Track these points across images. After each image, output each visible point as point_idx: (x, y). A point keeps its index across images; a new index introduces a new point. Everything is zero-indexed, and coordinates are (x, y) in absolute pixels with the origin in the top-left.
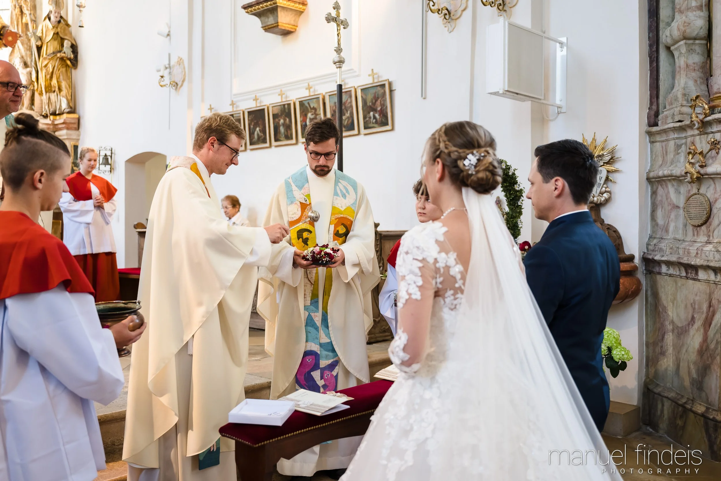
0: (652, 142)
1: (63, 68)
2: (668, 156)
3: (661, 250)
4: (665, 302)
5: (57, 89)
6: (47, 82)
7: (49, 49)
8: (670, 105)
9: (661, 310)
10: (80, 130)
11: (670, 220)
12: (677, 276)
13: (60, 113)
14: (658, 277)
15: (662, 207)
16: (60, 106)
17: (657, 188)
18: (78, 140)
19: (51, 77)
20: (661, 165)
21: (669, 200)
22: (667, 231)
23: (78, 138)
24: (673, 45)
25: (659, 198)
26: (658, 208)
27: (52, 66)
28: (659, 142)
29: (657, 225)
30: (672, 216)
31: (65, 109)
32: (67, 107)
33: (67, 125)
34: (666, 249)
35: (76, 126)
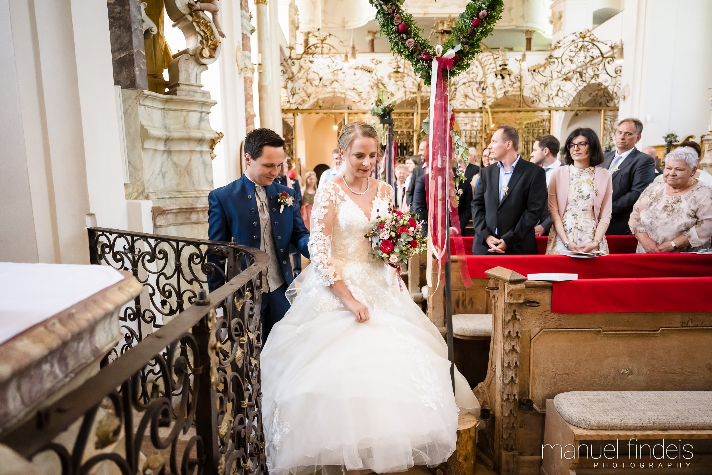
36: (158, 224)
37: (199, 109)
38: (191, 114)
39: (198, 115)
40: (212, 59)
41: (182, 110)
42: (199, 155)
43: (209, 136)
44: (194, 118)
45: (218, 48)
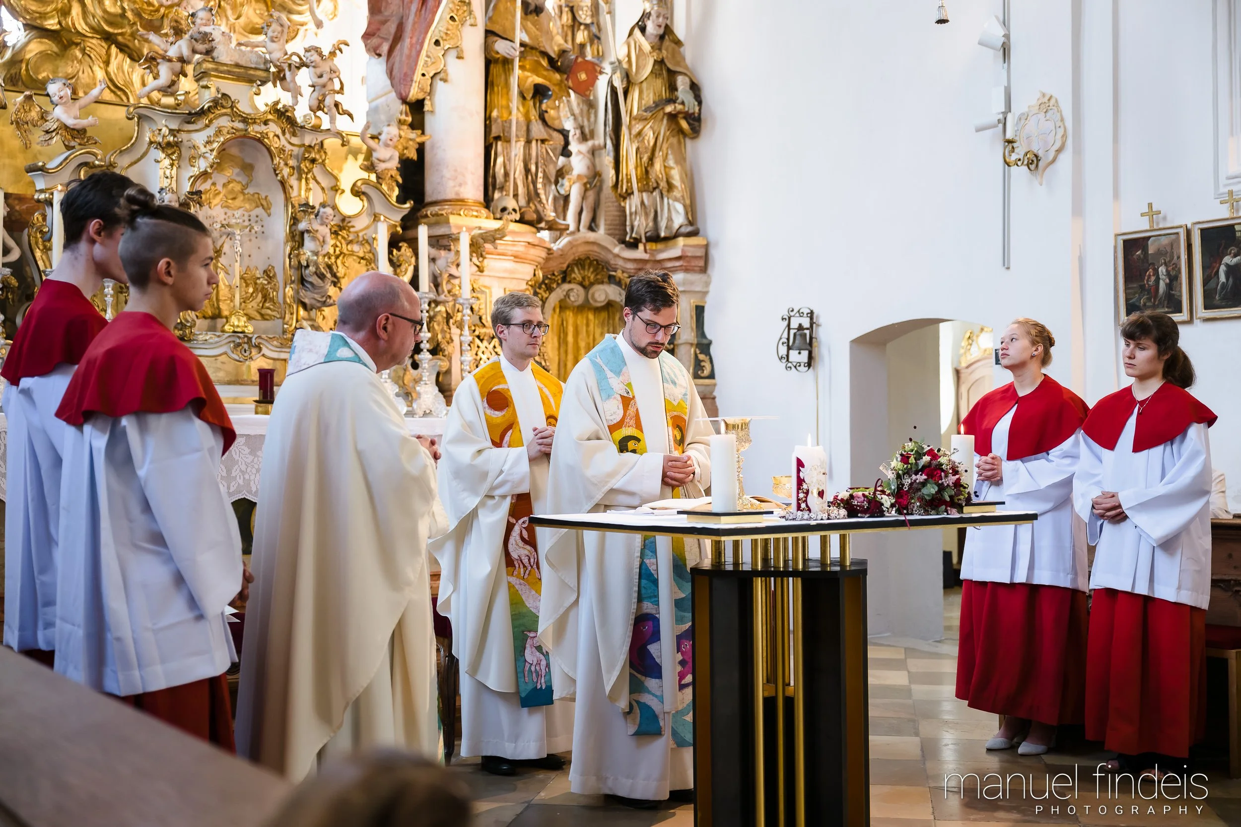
1: (673, 136)
5: (663, 184)
6: (639, 169)
7: (645, 96)
10: (709, 271)
13: (668, 235)
16: (670, 219)
18: (705, 293)
19: (651, 159)
23: (704, 290)
27: (654, 134)
31: (680, 227)
32: (686, 222)
33: (686, 263)
35: (701, 263)
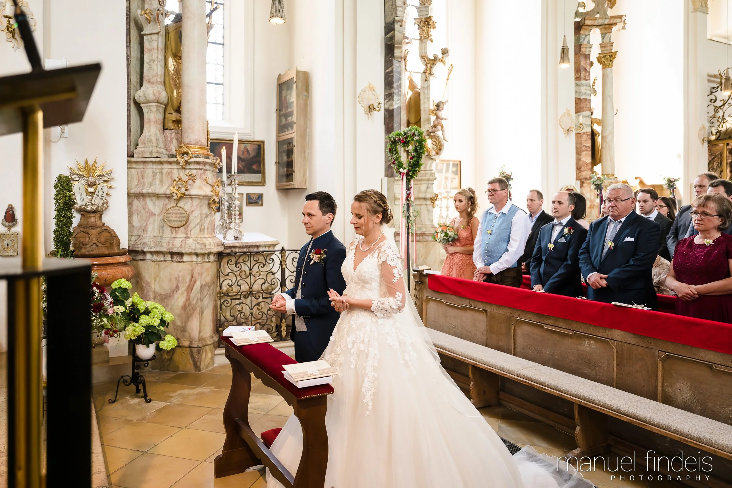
0: (129, 168)
2: (145, 180)
3: (144, 244)
4: (149, 280)
8: (142, 144)
9: (144, 285)
11: (148, 223)
12: (160, 261)
14: (141, 263)
15: (138, 214)
17: (133, 201)
20: (137, 185)
21: (147, 210)
22: (145, 230)
24: (143, 103)
25: (134, 208)
26: (134, 214)
28: (134, 168)
29: (133, 226)
30: (151, 220)
34: (150, 243)
36: (397, 240)
37: (427, 183)
38: (422, 185)
39: (426, 185)
40: (438, 155)
41: (418, 184)
42: (425, 206)
43: (428, 196)
44: (423, 187)
45: (442, 149)
